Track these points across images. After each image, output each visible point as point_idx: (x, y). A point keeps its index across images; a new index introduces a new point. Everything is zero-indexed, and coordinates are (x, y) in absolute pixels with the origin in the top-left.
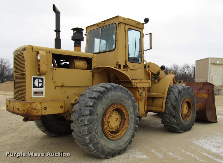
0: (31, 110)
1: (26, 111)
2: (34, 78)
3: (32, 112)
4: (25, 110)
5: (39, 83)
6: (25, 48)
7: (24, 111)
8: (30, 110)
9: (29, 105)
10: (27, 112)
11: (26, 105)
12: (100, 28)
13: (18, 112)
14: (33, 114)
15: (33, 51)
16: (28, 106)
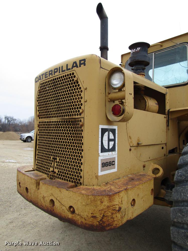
0: (112, 214)
1: (99, 219)
2: (102, 129)
3: (113, 218)
4: (98, 215)
5: (109, 140)
6: (84, 60)
7: (93, 217)
8: (110, 214)
9: (106, 203)
10: (101, 220)
11: (99, 202)
12: (154, 53)
13: (70, 216)
14: (114, 225)
15: (101, 67)
16: (104, 204)
